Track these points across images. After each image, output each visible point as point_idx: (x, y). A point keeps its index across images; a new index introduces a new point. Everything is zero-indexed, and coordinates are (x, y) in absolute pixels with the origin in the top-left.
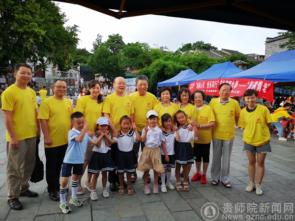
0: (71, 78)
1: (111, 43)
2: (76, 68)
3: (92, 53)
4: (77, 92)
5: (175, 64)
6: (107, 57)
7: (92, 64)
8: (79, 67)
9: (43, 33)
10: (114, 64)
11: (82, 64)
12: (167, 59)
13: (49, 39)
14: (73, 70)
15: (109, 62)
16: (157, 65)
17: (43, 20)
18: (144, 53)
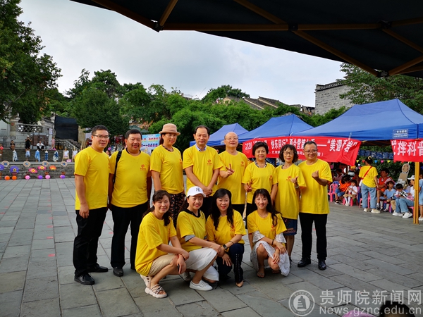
0: (41, 134)
1: (99, 83)
2: (49, 119)
3: (68, 96)
4: (56, 155)
5: (207, 116)
6: (102, 104)
7: (79, 113)
8: (53, 118)
9: (9, 65)
10: (114, 115)
11: (58, 113)
12: (194, 108)
13: (16, 74)
14: (44, 122)
15: (106, 110)
16: (183, 117)
17: (8, 46)
18: (158, 100)
